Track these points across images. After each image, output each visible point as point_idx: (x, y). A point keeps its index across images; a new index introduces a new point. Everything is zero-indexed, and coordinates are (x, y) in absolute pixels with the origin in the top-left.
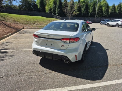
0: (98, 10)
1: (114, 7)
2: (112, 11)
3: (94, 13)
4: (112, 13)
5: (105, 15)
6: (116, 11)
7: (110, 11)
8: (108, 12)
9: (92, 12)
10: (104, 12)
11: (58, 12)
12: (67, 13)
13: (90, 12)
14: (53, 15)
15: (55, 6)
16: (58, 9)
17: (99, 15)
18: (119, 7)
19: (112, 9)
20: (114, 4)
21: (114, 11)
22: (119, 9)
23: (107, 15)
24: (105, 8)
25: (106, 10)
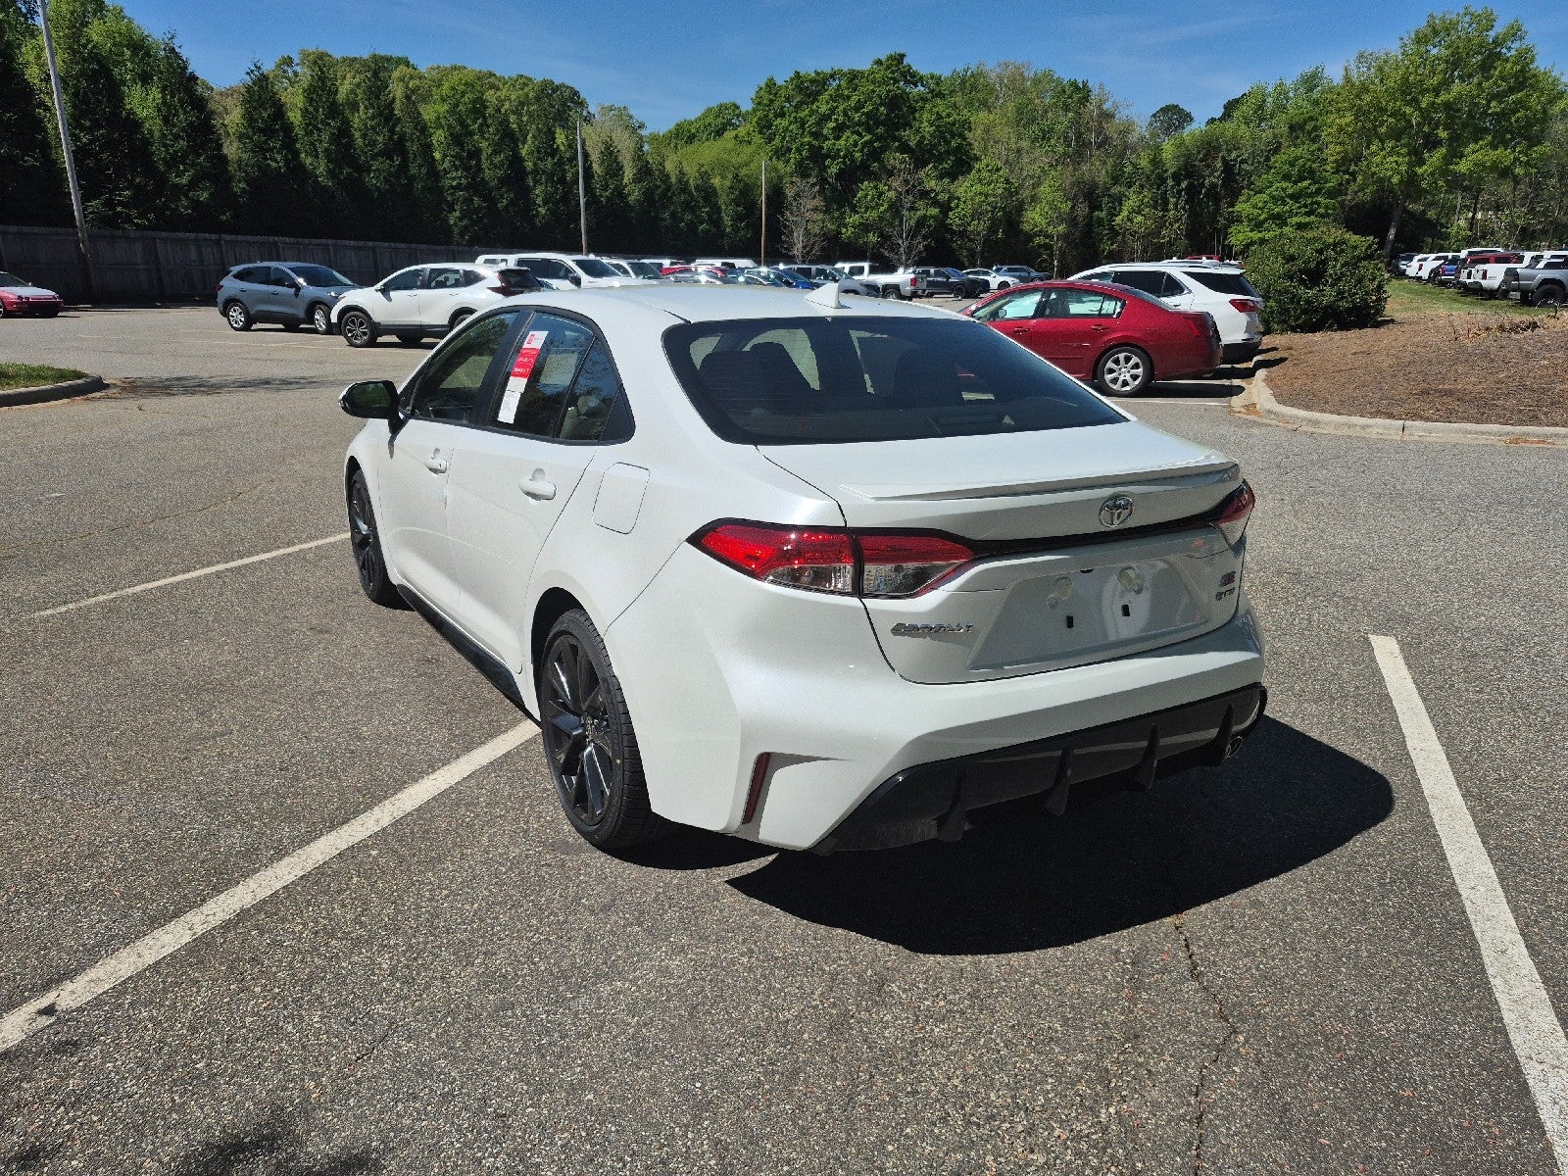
1: (264, 103)
2: (261, 149)
3: (29, 161)
4: (263, 182)
5: (196, 204)
6: (305, 158)
7: (231, 149)
8: (222, 159)
10: (173, 162)
17: (111, 192)
18: (317, 111)
19: (250, 126)
20: (253, 68)
21: (287, 161)
22: (325, 137)
23: (211, 194)
24: (159, 110)
25: (183, 130)
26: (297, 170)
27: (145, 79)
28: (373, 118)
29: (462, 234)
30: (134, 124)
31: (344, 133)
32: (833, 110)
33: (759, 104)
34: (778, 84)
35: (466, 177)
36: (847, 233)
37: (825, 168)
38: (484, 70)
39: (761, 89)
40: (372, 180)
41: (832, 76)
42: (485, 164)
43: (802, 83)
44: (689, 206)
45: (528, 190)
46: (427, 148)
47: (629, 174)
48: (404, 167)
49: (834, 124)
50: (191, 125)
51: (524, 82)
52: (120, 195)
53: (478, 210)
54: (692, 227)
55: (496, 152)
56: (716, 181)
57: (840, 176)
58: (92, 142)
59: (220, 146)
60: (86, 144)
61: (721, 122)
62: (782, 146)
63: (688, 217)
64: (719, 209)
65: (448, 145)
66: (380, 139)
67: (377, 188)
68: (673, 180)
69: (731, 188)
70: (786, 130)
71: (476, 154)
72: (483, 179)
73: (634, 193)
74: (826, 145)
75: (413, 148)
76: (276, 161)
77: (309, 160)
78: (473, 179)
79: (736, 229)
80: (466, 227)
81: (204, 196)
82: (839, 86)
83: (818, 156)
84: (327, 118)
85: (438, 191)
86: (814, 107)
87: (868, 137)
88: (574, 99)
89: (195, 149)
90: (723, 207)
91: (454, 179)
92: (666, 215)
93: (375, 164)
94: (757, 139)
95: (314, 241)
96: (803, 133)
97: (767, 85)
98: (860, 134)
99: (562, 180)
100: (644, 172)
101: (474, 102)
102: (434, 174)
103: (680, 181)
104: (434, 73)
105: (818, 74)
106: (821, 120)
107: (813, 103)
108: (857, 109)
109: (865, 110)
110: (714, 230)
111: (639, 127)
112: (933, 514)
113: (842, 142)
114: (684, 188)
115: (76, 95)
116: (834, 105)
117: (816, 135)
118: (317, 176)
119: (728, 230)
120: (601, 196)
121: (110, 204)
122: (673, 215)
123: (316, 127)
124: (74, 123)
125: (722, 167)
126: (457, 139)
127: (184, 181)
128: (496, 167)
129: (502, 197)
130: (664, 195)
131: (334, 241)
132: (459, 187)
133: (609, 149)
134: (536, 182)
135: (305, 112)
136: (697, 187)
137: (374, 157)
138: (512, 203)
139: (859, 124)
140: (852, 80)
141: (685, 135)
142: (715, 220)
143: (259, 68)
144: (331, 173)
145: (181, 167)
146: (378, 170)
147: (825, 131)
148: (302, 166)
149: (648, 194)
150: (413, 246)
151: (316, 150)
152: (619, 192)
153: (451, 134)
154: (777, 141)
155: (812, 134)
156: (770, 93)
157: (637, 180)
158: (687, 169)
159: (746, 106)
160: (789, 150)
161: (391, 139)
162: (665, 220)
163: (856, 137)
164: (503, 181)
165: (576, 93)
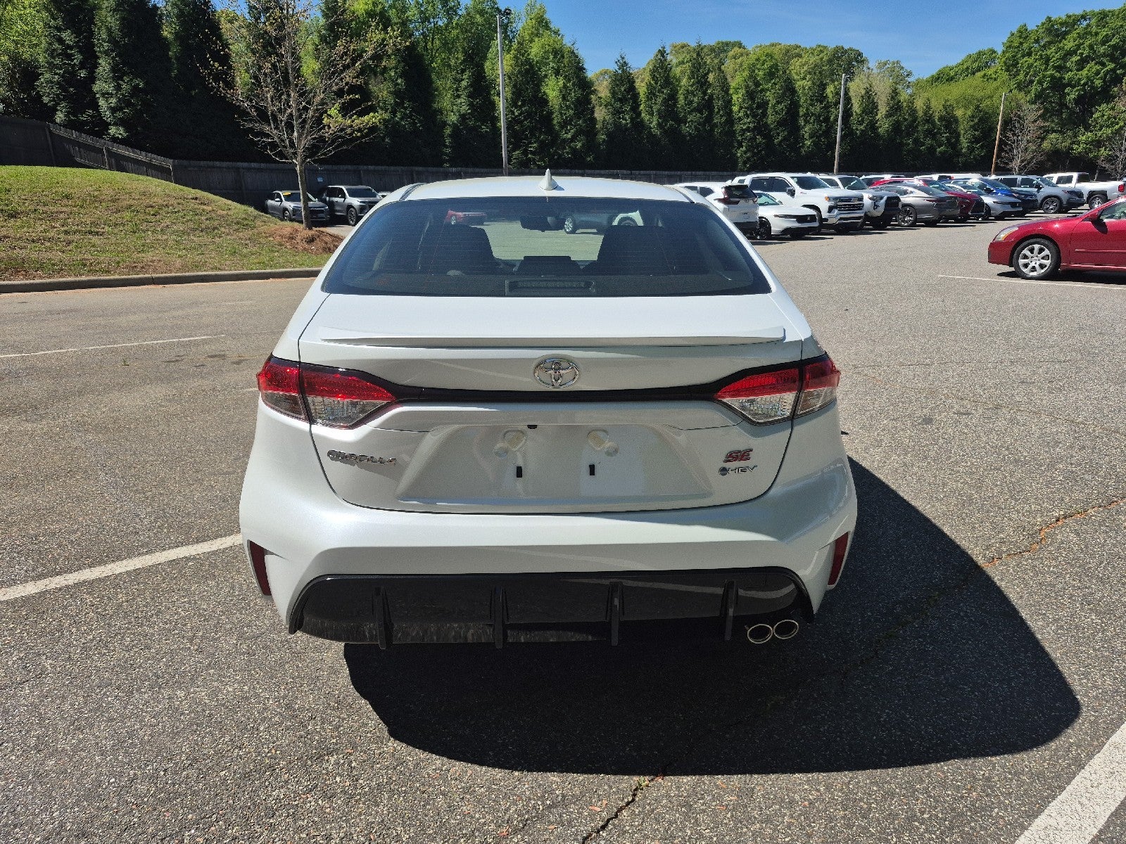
0: (514, 104)
1: (623, 81)
2: (617, 112)
3: (484, 129)
4: (617, 134)
5: (574, 151)
6: (645, 116)
7: (600, 114)
8: (593, 120)
9: (463, 117)
10: (564, 124)
11: (124, 102)
12: (263, 115)
13: (453, 118)
14: (62, 132)
15: (67, 36)
16: (117, 73)
17: (527, 146)
18: (656, 84)
19: (613, 97)
20: (620, 59)
21: (632, 119)
22: (659, 100)
23: (583, 145)
24: (561, 92)
25: (573, 103)
26: (638, 125)
27: (557, 73)
28: (692, 86)
29: (745, 163)
30: (544, 101)
31: (673, 97)
32: (1078, 46)
33: (1010, 47)
34: (1029, 29)
35: (754, 122)
36: (1078, 149)
37: (1063, 95)
38: (793, 43)
39: (1013, 35)
40: (685, 129)
41: (1084, 17)
42: (770, 111)
43: (1053, 26)
44: (930, 133)
45: (798, 128)
46: (728, 103)
47: (883, 110)
48: (709, 119)
49: (1079, 57)
50: (578, 99)
51: (822, 49)
52: (531, 147)
53: (758, 145)
54: (931, 150)
55: (778, 103)
56: (959, 113)
57: (1078, 101)
58: (520, 115)
59: (593, 112)
60: (517, 116)
61: (978, 64)
62: (1025, 80)
63: (929, 142)
64: (958, 135)
65: (744, 100)
66: (696, 99)
67: (690, 134)
68: (920, 113)
69: (973, 116)
70: (1030, 66)
71: (764, 105)
72: (766, 123)
73: (884, 126)
74: (1068, 76)
75: (718, 104)
76: (626, 120)
77: (648, 117)
78: (759, 123)
79: (971, 149)
80: (748, 158)
81: (579, 145)
82: (1088, 25)
83: (1058, 86)
84: (662, 88)
85: (732, 133)
86: (1062, 45)
87: (1112, 66)
88: (859, 58)
89: (578, 115)
90: (962, 132)
91: (745, 124)
92: (910, 141)
93: (690, 118)
94: (1005, 76)
95: (642, 172)
96: (1046, 68)
97: (1020, 31)
98: (1103, 65)
99: (827, 119)
100: (895, 108)
101: (771, 67)
102: (730, 121)
103: (925, 113)
104: (757, 50)
105: (1069, 17)
106: (1066, 55)
107: (1060, 42)
108: (1103, 43)
109: (1111, 43)
110: (950, 151)
111: (908, 75)
112: (358, 358)
113: (1085, 72)
114: (929, 119)
115: (515, 86)
116: (1081, 41)
117: (1059, 68)
118: (651, 128)
119: (964, 150)
120: (857, 129)
121: (525, 152)
122: (916, 141)
123: (654, 94)
124: (513, 103)
125: (966, 101)
126: (751, 95)
127: (569, 136)
128: (777, 113)
129: (778, 134)
130: (911, 125)
131: (654, 172)
132: (748, 129)
133: (868, 93)
134: (807, 122)
135: (649, 85)
136: (941, 119)
137: (690, 113)
138: (785, 139)
139: (1104, 55)
140: (1102, 19)
141: (944, 77)
142: (954, 143)
143: (623, 58)
144: (659, 125)
145: (569, 128)
146: (692, 121)
147: (1068, 64)
148: (642, 121)
149: (896, 127)
150: (708, 173)
151: (652, 110)
152: (873, 126)
153: (747, 92)
154: (1021, 77)
155: (1055, 68)
156: (1020, 37)
157: (888, 115)
158: (933, 103)
159: (1000, 49)
160: (1031, 82)
161: (703, 99)
162: (909, 144)
163: (1098, 67)
164: (781, 123)
165: (860, 54)
